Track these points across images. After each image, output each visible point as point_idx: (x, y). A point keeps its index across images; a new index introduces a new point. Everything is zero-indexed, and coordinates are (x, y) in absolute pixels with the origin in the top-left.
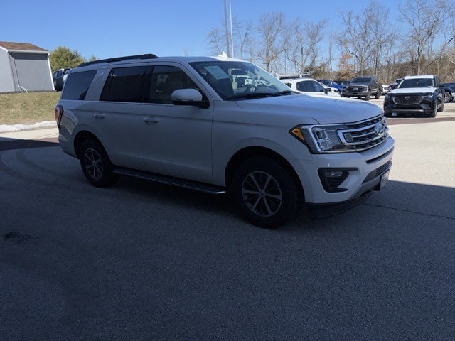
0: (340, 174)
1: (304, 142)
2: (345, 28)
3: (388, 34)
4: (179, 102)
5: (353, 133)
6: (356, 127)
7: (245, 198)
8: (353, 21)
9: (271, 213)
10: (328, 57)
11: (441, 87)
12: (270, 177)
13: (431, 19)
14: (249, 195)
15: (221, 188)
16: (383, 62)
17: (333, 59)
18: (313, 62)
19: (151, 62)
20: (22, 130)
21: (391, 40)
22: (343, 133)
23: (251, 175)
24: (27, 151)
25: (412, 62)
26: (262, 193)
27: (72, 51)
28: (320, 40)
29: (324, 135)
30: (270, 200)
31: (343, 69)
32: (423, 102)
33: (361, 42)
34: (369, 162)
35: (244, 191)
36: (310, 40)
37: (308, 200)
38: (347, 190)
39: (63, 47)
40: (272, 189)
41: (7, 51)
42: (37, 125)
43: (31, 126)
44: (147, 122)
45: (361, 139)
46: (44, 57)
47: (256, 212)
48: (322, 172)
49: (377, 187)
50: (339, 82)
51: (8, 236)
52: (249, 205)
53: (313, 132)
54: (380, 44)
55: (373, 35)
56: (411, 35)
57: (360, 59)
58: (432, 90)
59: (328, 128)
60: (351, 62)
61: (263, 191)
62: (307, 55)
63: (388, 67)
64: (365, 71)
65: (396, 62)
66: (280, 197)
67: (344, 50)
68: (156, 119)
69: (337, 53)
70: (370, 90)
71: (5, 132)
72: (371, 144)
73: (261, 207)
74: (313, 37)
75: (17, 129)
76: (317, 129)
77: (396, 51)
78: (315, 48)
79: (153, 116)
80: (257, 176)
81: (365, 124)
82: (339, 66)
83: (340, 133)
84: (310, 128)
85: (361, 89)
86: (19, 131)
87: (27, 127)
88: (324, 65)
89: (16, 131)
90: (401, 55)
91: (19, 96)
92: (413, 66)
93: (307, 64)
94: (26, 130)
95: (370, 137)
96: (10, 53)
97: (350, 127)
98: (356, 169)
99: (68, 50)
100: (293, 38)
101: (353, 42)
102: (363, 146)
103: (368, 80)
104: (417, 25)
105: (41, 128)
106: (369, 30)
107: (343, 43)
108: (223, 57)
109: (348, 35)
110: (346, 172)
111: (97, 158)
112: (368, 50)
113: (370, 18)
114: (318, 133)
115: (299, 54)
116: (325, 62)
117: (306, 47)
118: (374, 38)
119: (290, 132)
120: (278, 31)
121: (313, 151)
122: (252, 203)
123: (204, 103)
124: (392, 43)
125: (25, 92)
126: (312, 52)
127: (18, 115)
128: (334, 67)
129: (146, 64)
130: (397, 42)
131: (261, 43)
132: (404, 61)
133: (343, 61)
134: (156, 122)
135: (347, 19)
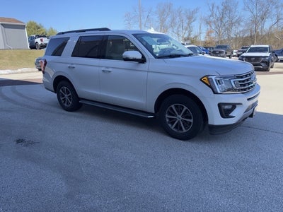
0: (230, 107)
1: (210, 87)
2: (210, 13)
3: (237, 18)
4: (127, 59)
5: (240, 81)
6: (242, 77)
7: (167, 120)
8: (215, 9)
9: (184, 131)
10: (199, 32)
11: (273, 52)
12: (185, 108)
13: (264, 9)
14: (170, 119)
15: (151, 114)
16: (233, 36)
17: (202, 33)
18: (189, 35)
19: (106, 33)
20: (10, 73)
21: (238, 22)
22: (234, 81)
23: (173, 106)
24: (18, 87)
25: (251, 37)
26: (179, 118)
27: (38, 24)
28: (194, 21)
29: (222, 82)
30: (184, 122)
31: (208, 39)
32: (263, 62)
33: (219, 23)
34: (248, 99)
35: (167, 116)
36: (187, 21)
38: (234, 117)
39: (32, 21)
40: (186, 115)
42: (19, 70)
43: (16, 71)
44: (103, 71)
45: (244, 85)
46: (23, 27)
47: (174, 129)
48: (220, 105)
49: (251, 116)
50: (207, 48)
51: (18, 141)
52: (170, 125)
53: (216, 80)
54: (232, 24)
55: (227, 19)
56: (251, 19)
57: (218, 33)
58: (268, 54)
59: (225, 78)
60: (213, 35)
61: (180, 116)
62: (186, 30)
63: (236, 39)
64: (221, 41)
65: (241, 36)
66: (192, 121)
67: (209, 27)
68: (110, 70)
69: (205, 29)
70: (226, 53)
72: (249, 88)
73: (178, 126)
74: (190, 18)
76: (218, 79)
77: (241, 29)
78: (191, 26)
79: (108, 68)
80: (176, 107)
81: (246, 76)
82: (206, 37)
83: (232, 81)
84: (213, 78)
86: (8, 74)
87: (13, 71)
88: (196, 37)
89: (6, 74)
90: (244, 31)
92: (252, 38)
93: (186, 36)
94: (13, 73)
95: (249, 84)
96: (2, 25)
97: (238, 77)
98: (241, 104)
99: (36, 23)
100: (177, 20)
101: (214, 22)
102: (245, 90)
103: (225, 47)
104: (255, 12)
105: (22, 73)
106: (224, 15)
107: (208, 23)
108: (152, 31)
109: (211, 18)
110: (234, 106)
111: (68, 93)
112: (224, 28)
113: (226, 8)
114: (219, 81)
115: (181, 29)
116: (197, 34)
117: (185, 25)
118: (228, 21)
119: (201, 80)
120: (168, 15)
121: (215, 93)
122: (172, 124)
123: (143, 60)
124: (239, 24)
125: (11, 49)
126: (189, 28)
127: (7, 64)
128: (202, 38)
129: (103, 34)
130: (242, 24)
131: (157, 22)
132: (246, 35)
133: (208, 34)
134: (110, 72)
135: (211, 8)
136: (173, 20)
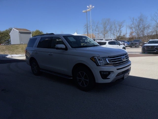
0: (107, 73)
1: (95, 62)
2: (132, 23)
3: (147, 25)
4: (58, 48)
5: (112, 60)
6: (113, 57)
7: (78, 80)
8: (135, 21)
9: (85, 86)
10: (126, 33)
12: (85, 73)
15: (71, 77)
16: (146, 34)
18: (120, 34)
19: (52, 36)
20: (20, 56)
21: (148, 27)
22: (108, 60)
23: (79, 73)
25: (156, 35)
28: (123, 27)
29: (102, 60)
30: (85, 81)
32: (156, 49)
33: (137, 28)
35: (77, 78)
36: (119, 27)
37: (96, 82)
38: (110, 79)
40: (86, 77)
41: (18, 31)
44: (49, 54)
46: (30, 33)
47: (81, 85)
48: (101, 72)
49: (123, 78)
54: (144, 28)
56: (156, 25)
57: (137, 34)
59: (103, 58)
60: (134, 34)
61: (83, 78)
62: (118, 32)
63: (148, 36)
64: (139, 38)
65: (151, 34)
66: (88, 80)
67: (131, 30)
69: (129, 31)
70: (139, 44)
71: (15, 57)
74: (120, 26)
75: (19, 56)
76: (99, 58)
77: (150, 31)
78: (121, 30)
79: (51, 53)
80: (81, 73)
81: (117, 57)
82: (130, 36)
84: (97, 58)
85: (136, 44)
86: (19, 57)
87: (22, 55)
88: (124, 36)
89: (18, 57)
90: (152, 32)
91: (21, 46)
93: (118, 35)
94: (22, 56)
95: (119, 61)
96: (19, 32)
97: (111, 57)
98: (113, 72)
99: (39, 31)
100: (113, 27)
101: (135, 27)
103: (139, 41)
106: (140, 24)
107: (131, 28)
108: (75, 34)
109: (133, 25)
110: (109, 73)
111: (36, 66)
112: (140, 30)
113: (141, 20)
114: (99, 59)
115: (115, 32)
116: (124, 34)
117: (118, 29)
118: (142, 26)
119: (91, 59)
120: (108, 24)
121: (98, 65)
122: (80, 82)
123: (66, 49)
125: (23, 44)
126: (120, 31)
127: (20, 52)
128: (128, 36)
129: (50, 36)
130: (151, 28)
131: (102, 28)
132: (154, 34)
133: (131, 34)
134: (52, 55)
135: (132, 20)
136: (111, 27)
